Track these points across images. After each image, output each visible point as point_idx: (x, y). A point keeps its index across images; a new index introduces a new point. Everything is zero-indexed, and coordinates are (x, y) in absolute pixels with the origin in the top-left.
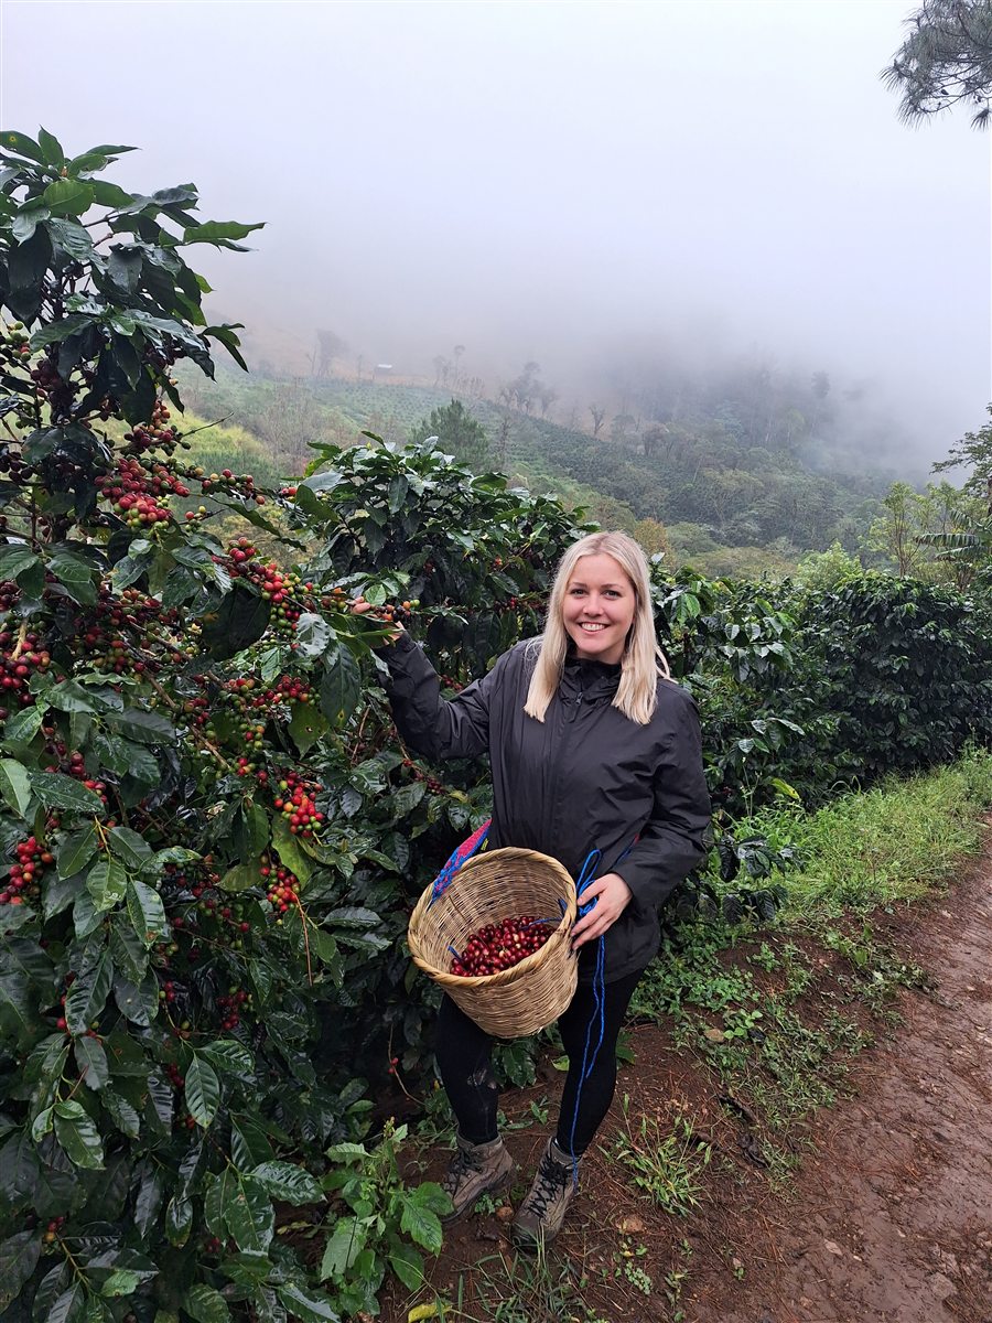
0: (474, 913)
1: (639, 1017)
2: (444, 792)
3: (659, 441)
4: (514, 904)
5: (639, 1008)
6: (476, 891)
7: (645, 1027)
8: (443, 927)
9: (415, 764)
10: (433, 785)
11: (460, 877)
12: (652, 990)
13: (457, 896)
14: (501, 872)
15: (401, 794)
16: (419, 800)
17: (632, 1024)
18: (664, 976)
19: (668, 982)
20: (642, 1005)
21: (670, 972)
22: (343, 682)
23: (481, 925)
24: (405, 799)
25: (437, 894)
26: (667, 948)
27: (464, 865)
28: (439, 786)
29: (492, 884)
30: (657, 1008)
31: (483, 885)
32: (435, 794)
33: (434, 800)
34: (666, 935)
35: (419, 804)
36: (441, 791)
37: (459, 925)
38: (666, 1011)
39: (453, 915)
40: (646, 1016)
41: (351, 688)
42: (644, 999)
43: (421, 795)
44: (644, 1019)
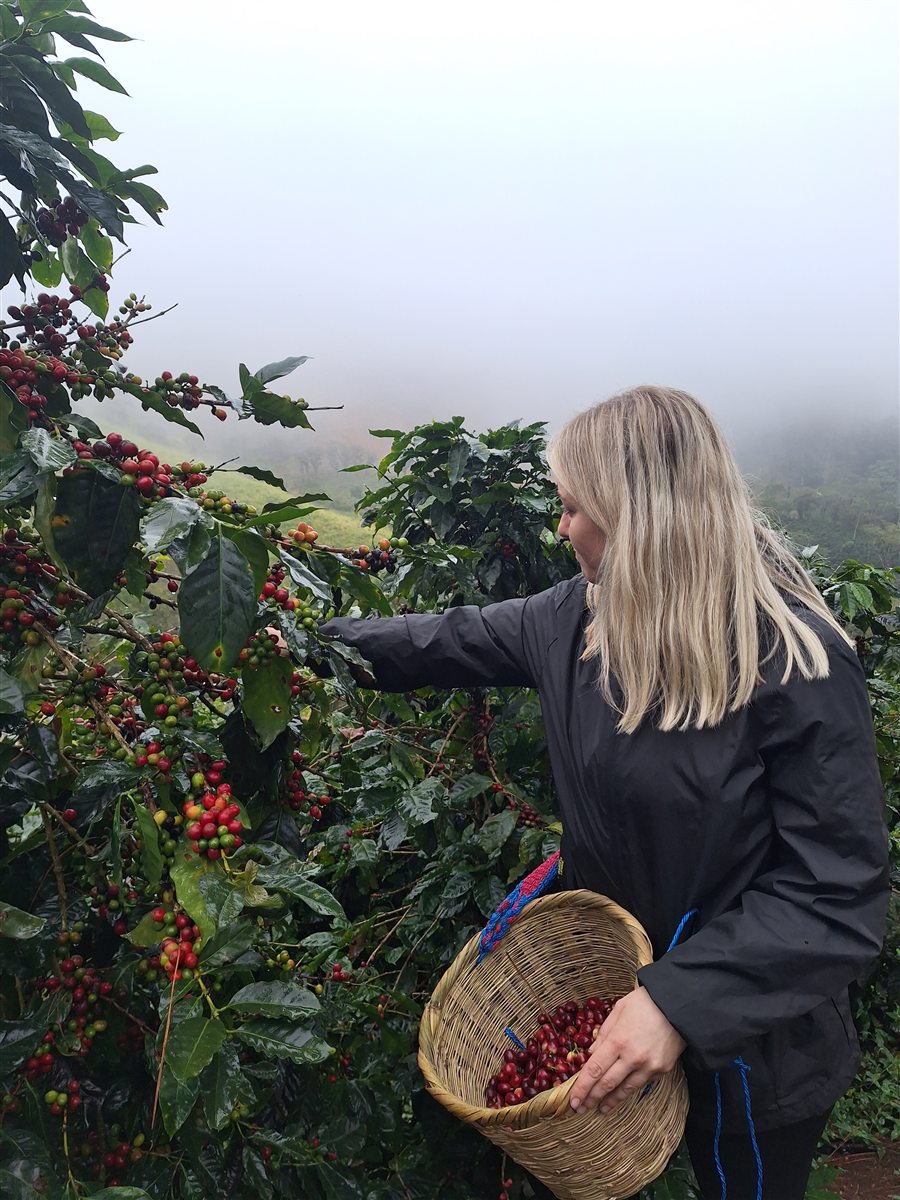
0: (548, 982)
1: (849, 1142)
2: (541, 824)
3: (812, 505)
4: (604, 976)
5: (849, 1128)
6: (547, 949)
7: (860, 1158)
8: (498, 998)
9: (507, 789)
10: (528, 814)
11: (522, 926)
12: (865, 1101)
13: (520, 954)
14: (578, 925)
15: (488, 825)
16: (508, 833)
17: (840, 1151)
18: (880, 1081)
19: (887, 1092)
20: (853, 1123)
21: (887, 1076)
22: (223, 599)
23: (559, 999)
24: (492, 832)
25: (484, 950)
26: (880, 1042)
27: (527, 908)
28: (535, 816)
29: (572, 941)
30: (875, 1130)
31: (556, 941)
32: (530, 827)
33: (529, 833)
34: (877, 1024)
35: (509, 838)
36: (537, 823)
37: (525, 998)
38: (888, 1135)
39: (514, 983)
40: (860, 1140)
41: (238, 610)
42: (855, 1114)
43: (510, 828)
44: (857, 1146)
